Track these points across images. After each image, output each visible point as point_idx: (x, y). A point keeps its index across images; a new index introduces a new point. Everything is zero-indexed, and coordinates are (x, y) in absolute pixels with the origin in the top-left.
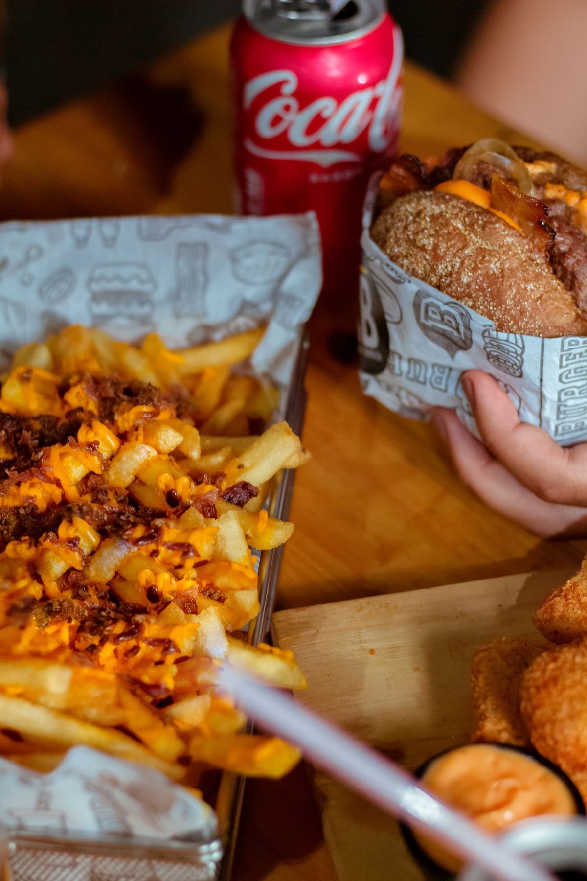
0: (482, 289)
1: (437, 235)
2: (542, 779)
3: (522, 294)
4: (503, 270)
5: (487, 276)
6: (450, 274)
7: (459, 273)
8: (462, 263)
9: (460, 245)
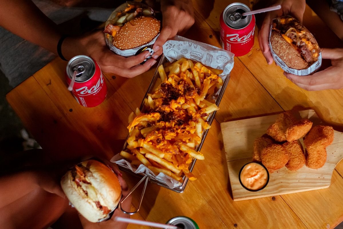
0: (287, 60)
1: (280, 48)
2: (263, 170)
3: (295, 63)
4: (292, 58)
5: (289, 59)
6: (282, 56)
7: (284, 57)
8: (284, 55)
9: (284, 52)
